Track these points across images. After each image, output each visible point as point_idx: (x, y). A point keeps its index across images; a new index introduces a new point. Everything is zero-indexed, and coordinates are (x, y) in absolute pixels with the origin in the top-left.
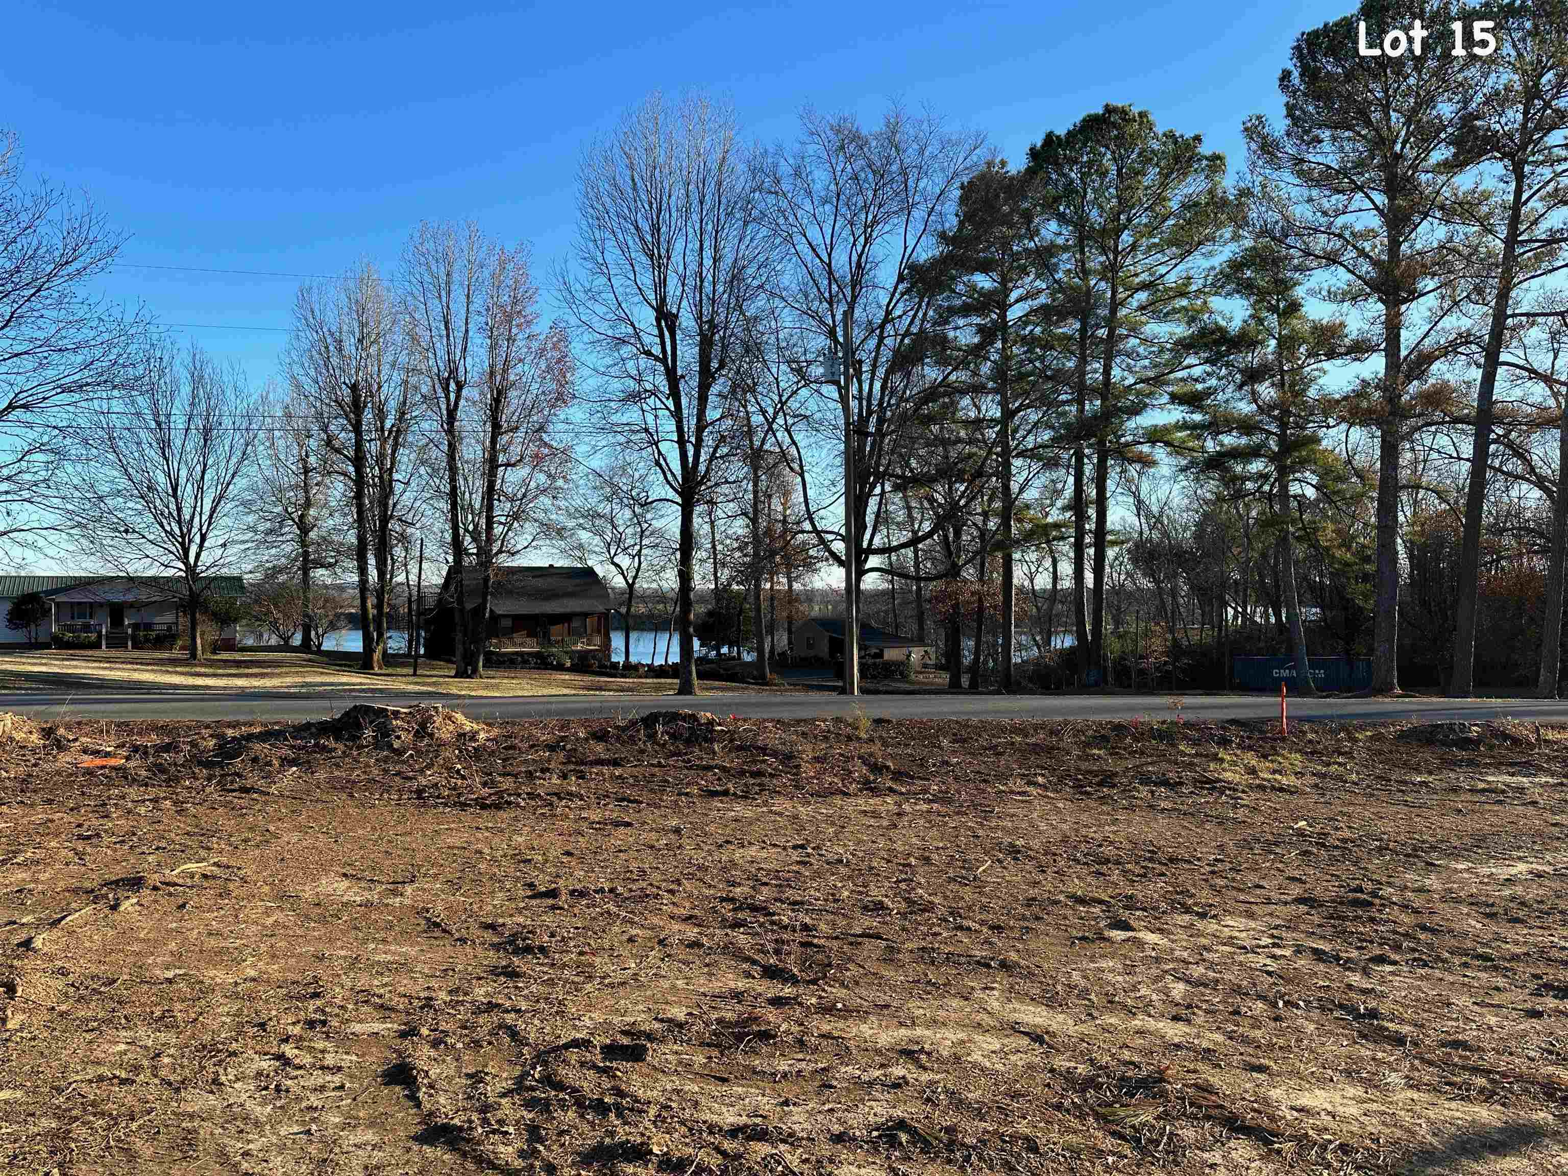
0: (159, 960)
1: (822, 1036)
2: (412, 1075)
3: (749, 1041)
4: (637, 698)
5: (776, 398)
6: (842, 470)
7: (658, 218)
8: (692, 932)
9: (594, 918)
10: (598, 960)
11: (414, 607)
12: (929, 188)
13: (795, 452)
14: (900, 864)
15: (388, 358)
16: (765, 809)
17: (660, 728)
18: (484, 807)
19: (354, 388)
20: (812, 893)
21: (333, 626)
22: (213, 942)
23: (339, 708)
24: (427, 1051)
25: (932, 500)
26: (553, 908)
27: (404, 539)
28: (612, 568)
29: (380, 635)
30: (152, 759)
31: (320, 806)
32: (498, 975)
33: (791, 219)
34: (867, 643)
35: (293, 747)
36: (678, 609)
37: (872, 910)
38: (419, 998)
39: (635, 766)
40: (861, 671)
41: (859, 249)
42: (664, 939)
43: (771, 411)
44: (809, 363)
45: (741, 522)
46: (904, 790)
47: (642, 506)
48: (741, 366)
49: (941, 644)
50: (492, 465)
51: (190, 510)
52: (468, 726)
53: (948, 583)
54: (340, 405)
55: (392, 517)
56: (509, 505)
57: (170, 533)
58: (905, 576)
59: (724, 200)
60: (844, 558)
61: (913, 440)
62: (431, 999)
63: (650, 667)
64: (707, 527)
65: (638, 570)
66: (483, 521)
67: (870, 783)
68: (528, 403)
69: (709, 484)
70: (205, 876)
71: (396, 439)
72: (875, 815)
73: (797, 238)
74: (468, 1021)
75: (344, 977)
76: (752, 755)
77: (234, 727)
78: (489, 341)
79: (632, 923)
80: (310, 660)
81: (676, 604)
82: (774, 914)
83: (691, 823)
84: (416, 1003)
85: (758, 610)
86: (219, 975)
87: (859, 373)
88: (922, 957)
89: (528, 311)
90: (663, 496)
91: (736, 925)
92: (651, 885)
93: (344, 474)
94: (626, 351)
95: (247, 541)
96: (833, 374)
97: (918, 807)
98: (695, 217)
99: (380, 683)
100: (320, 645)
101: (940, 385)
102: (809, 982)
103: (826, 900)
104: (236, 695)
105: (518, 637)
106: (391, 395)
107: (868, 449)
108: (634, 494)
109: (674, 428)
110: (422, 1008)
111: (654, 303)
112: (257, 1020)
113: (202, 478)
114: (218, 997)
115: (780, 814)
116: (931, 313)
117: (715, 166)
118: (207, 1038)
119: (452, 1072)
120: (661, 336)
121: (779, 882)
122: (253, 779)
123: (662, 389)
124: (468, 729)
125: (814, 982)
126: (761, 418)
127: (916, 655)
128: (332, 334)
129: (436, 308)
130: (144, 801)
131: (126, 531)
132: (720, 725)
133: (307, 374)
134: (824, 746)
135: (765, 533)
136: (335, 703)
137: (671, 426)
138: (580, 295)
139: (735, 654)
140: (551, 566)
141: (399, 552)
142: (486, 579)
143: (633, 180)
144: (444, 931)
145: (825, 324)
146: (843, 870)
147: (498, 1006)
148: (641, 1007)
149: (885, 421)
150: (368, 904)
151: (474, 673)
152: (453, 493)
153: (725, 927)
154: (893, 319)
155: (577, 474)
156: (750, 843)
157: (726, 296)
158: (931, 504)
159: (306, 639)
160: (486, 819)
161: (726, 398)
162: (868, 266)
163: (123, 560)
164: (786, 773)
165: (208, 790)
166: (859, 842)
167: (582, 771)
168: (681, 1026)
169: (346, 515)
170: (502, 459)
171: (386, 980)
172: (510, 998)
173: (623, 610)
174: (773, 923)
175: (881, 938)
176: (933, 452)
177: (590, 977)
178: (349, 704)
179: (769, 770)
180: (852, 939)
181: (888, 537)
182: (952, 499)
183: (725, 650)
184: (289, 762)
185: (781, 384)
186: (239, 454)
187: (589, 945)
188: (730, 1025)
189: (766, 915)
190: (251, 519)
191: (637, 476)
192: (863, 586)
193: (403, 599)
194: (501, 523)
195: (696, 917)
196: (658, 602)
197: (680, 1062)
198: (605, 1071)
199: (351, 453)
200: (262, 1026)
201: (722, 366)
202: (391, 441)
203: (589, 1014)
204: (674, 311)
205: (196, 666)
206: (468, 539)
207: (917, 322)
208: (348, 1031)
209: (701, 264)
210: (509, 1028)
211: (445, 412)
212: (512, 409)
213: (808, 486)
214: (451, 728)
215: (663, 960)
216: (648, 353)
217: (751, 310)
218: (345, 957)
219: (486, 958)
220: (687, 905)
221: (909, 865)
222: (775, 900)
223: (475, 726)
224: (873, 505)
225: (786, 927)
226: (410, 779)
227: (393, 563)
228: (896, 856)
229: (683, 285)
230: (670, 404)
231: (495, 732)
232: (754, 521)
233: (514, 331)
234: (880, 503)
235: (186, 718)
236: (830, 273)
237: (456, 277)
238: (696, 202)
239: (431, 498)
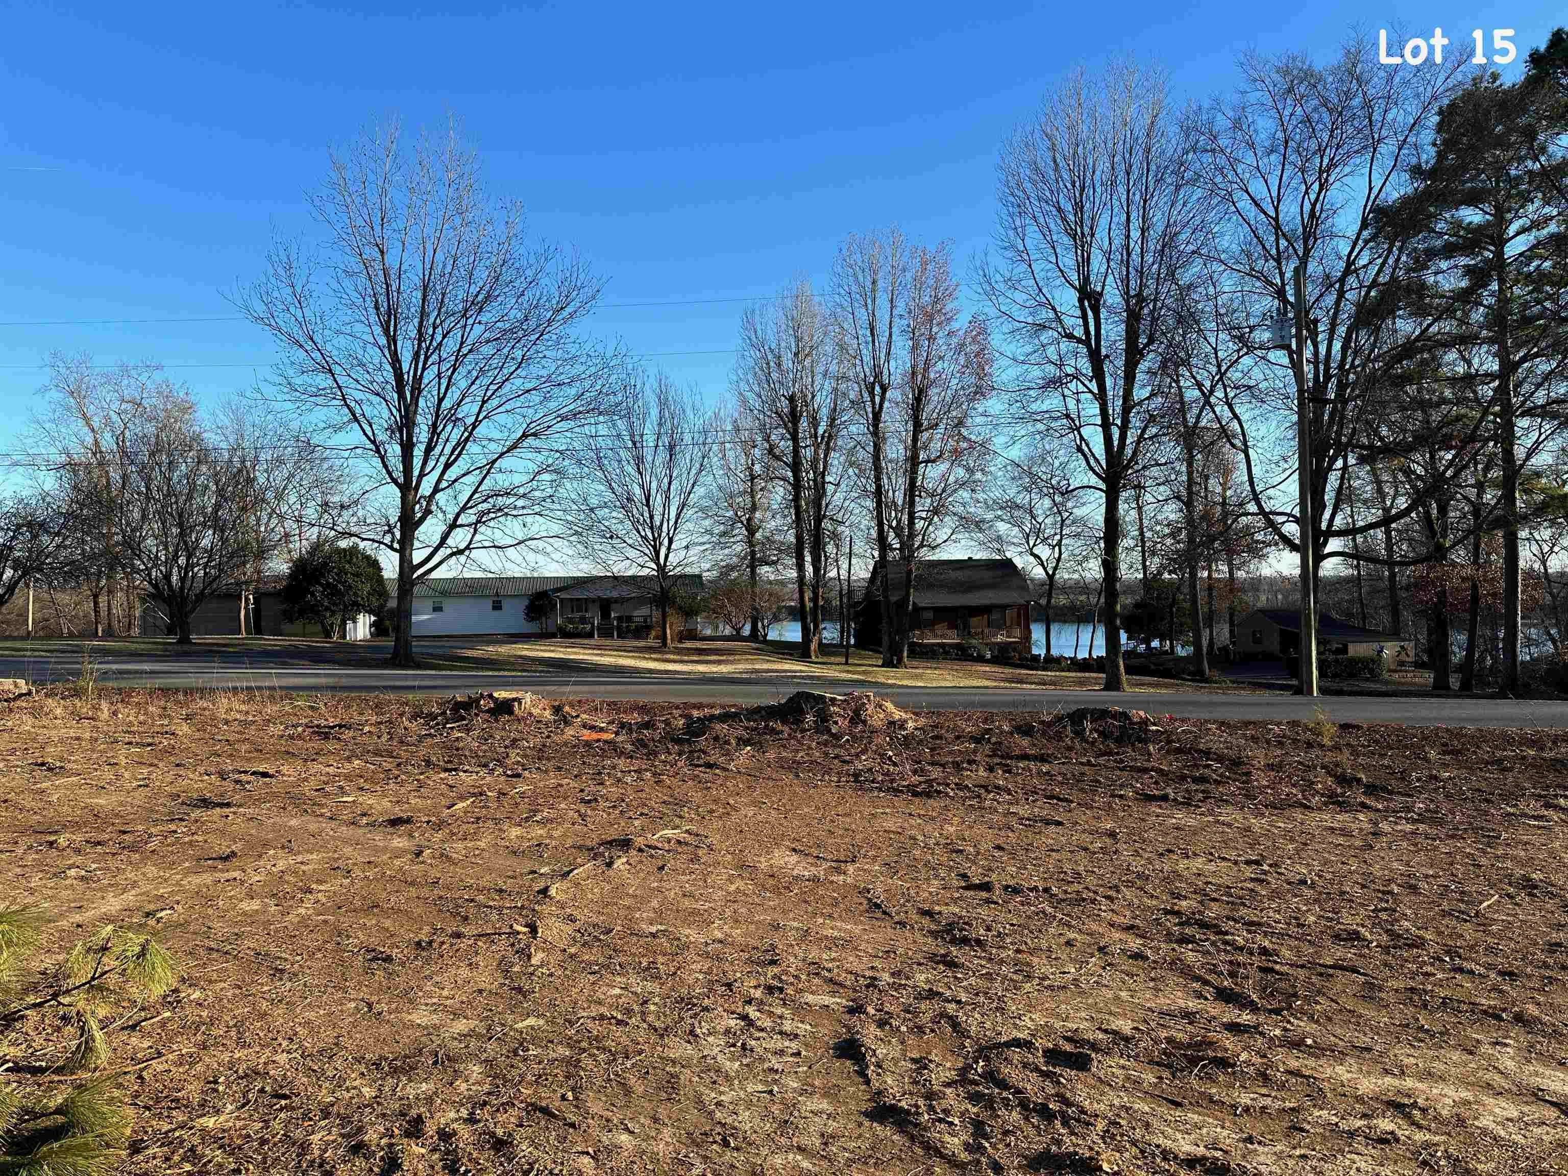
0: (644, 915)
1: (1290, 1072)
2: (861, 1052)
3: (1204, 1066)
4: (1060, 693)
5: (1214, 370)
6: (1295, 443)
7: (1081, 195)
8: (1135, 944)
9: (1030, 917)
10: (1036, 960)
11: (845, 600)
12: (1400, 119)
13: (1237, 426)
14: (1379, 891)
15: (820, 369)
16: (1210, 819)
17: (1088, 725)
18: (915, 794)
19: (792, 399)
20: (1271, 914)
21: (776, 619)
22: (687, 902)
23: (784, 694)
24: (873, 1029)
25: (1408, 472)
26: (988, 901)
27: (835, 536)
28: (1032, 559)
29: (816, 626)
30: (635, 735)
31: (771, 783)
32: (937, 963)
33: (1231, 176)
34: (1327, 637)
35: (747, 728)
36: (1102, 600)
37: (1344, 940)
38: (864, 976)
39: (1063, 763)
40: (1320, 668)
41: (1313, 197)
42: (1105, 947)
43: (1208, 384)
44: (1252, 329)
45: (1173, 506)
46: (1380, 806)
47: (1063, 494)
48: (1173, 339)
49: (1423, 638)
50: (913, 461)
51: (660, 517)
52: (898, 715)
53: (1430, 568)
54: (780, 416)
55: (824, 516)
56: (929, 500)
57: (645, 538)
58: (1375, 560)
59: (1153, 167)
60: (1297, 542)
61: (1383, 404)
62: (875, 979)
63: (1073, 660)
64: (1134, 513)
65: (1059, 560)
66: (905, 517)
67: (1337, 796)
68: (947, 399)
69: (1136, 467)
70: (679, 842)
71: (828, 444)
72: (1346, 833)
73: (1238, 195)
74: (910, 1005)
75: (796, 948)
76: (1194, 758)
77: (699, 709)
78: (911, 343)
79: (1070, 926)
80: (757, 649)
81: (1100, 595)
82: (1226, 933)
83: (1126, 827)
84: (861, 981)
85: (1194, 601)
86: (691, 934)
87: (1314, 335)
88: (1411, 999)
89: (948, 308)
90: (1086, 483)
91: (1184, 940)
92: (1087, 888)
93: (784, 479)
94: (1045, 337)
95: (704, 543)
96: (1282, 337)
97: (1399, 828)
98: (1122, 189)
99: (816, 671)
100: (766, 635)
101: (1418, 339)
102: (1271, 1011)
103: (1288, 924)
104: (699, 679)
105: (940, 629)
106: (823, 402)
107: (1326, 418)
108: (1054, 482)
109: (1098, 411)
110: (868, 986)
111: (1077, 283)
112: (724, 980)
113: (669, 488)
114: (691, 955)
115: (1229, 825)
116: (1404, 258)
117: (1142, 135)
118: (684, 991)
119: (897, 1055)
120: (1084, 317)
121: (1231, 899)
122: (715, 756)
123: (1084, 371)
124: (897, 717)
125: (1277, 1012)
126: (1197, 393)
127: (1389, 651)
128: (772, 351)
129: (862, 315)
130: (630, 772)
131: (611, 537)
132: (1154, 724)
133: (751, 390)
134: (1279, 752)
135: (1202, 518)
136: (782, 689)
137: (1095, 409)
138: (1001, 286)
139: (1167, 648)
140: (970, 558)
141: (830, 549)
142: (910, 572)
143: (1055, 161)
144: (885, 913)
145: (1271, 284)
146: (1308, 893)
147: (940, 994)
148: (1083, 1014)
149: (1347, 385)
150: (815, 879)
151: (899, 664)
152: (879, 492)
153: (1171, 941)
154: (1356, 270)
155: (995, 466)
156: (1195, 854)
157: (1155, 266)
158: (1408, 476)
159: (754, 628)
160: (917, 806)
161: (1155, 374)
162: (1324, 215)
163: (611, 562)
164: (1234, 781)
165: (679, 764)
166: (1326, 862)
167: (1008, 765)
168: (1127, 1040)
169: (785, 516)
170: (922, 456)
171: (834, 955)
172: (950, 988)
173: (1043, 602)
174: (1226, 943)
175: (1358, 972)
176: (1409, 417)
177: (1029, 977)
178: (793, 690)
179: (1215, 777)
180: (1323, 970)
181: (1352, 517)
182: (1437, 469)
183: (1155, 644)
184: (744, 742)
185: (1219, 354)
186: (698, 466)
187: (1026, 943)
188: (1179, 1045)
189: (1217, 933)
190: (707, 522)
191: (1057, 463)
192: (1321, 573)
193: (834, 594)
194: (922, 518)
195: (1138, 928)
196: (1081, 594)
197: (1128, 1078)
198: (1046, 1075)
199: (789, 459)
200: (729, 985)
201: (1151, 341)
202: (823, 446)
203: (1029, 1015)
204: (1099, 289)
205: (667, 653)
206: (892, 534)
207: (1388, 270)
208: (802, 1000)
209: (1128, 237)
210: (950, 1018)
211: (871, 416)
212: (931, 407)
213: (1253, 464)
214: (882, 716)
215: (1104, 968)
216: (1070, 336)
217: (1185, 277)
218: (797, 929)
219: (925, 944)
220: (1128, 913)
221: (1390, 893)
222: (1228, 918)
223: (904, 715)
224: (1333, 480)
225: (1241, 949)
226: (847, 762)
227: (826, 560)
228: (1373, 882)
229: (1108, 260)
230: (1094, 387)
231: (922, 721)
232: (1189, 504)
233: (935, 330)
234: (1342, 478)
235: (659, 700)
236: (1278, 227)
237: (880, 284)
238: (1121, 176)
239: (859, 497)
